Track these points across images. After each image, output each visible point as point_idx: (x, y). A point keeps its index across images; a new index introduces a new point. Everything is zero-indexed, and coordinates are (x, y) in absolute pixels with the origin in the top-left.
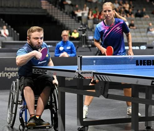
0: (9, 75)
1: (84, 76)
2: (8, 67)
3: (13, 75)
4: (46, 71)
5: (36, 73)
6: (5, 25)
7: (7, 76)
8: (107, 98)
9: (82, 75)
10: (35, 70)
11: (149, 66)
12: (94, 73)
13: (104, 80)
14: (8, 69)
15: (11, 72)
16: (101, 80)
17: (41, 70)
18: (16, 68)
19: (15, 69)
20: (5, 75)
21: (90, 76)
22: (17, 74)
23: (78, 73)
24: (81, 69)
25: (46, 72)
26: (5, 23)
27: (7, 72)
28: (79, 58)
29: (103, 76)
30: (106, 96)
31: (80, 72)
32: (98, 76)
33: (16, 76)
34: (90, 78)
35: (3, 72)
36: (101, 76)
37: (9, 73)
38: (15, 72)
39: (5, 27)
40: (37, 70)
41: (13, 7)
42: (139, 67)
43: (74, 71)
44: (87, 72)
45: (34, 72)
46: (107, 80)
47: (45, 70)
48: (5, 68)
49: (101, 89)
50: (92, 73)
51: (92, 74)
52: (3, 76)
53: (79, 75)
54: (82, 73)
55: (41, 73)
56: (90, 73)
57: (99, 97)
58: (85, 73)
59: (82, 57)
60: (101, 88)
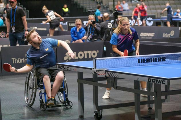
1: (98, 73)
4: (68, 67)
8: (116, 89)
9: (96, 72)
10: (59, 66)
11: (148, 63)
12: (106, 71)
13: (114, 76)
16: (111, 76)
17: (64, 67)
23: (94, 71)
24: (96, 69)
25: (68, 68)
28: (94, 60)
30: (116, 88)
31: (95, 70)
32: (109, 73)
36: (111, 73)
40: (60, 66)
42: (141, 64)
43: (91, 69)
45: (58, 68)
46: (116, 77)
49: (112, 83)
51: (104, 72)
54: (97, 71)
56: (103, 71)
58: (99, 71)
59: (96, 59)
60: (112, 81)
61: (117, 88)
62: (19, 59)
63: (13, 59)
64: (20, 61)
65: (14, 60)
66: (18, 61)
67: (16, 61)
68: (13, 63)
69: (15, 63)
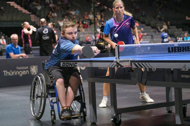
0: (21, 73)
1: (122, 65)
2: (19, 66)
3: (24, 73)
4: (76, 63)
5: (65, 66)
6: (3, 36)
7: (18, 74)
9: (120, 63)
10: (63, 63)
11: (179, 52)
12: (131, 61)
14: (20, 68)
15: (22, 70)
16: (140, 67)
17: (70, 63)
18: (27, 67)
19: (25, 68)
20: (17, 73)
21: (128, 64)
22: (27, 72)
24: (119, 59)
25: (76, 65)
26: (3, 33)
27: (19, 70)
28: (117, 47)
29: (142, 63)
30: (144, 83)
31: (118, 61)
32: (136, 63)
33: (26, 73)
34: (128, 66)
35: (15, 71)
36: (140, 63)
37: (20, 72)
38: (25, 70)
39: (3, 37)
40: (66, 63)
41: (8, 21)
42: (171, 53)
43: (112, 61)
44: (125, 61)
45: (63, 65)
46: (147, 67)
47: (74, 63)
48: (17, 67)
49: (138, 77)
50: (130, 61)
51: (129, 63)
52: (15, 74)
53: (117, 63)
54: (120, 61)
55: (70, 66)
56: (128, 61)
57: (136, 85)
58: (123, 61)
59: (119, 46)
60: (139, 75)
61: (146, 84)
62: (10, 71)
63: (4, 71)
64: (11, 74)
65: (6, 72)
66: (9, 74)
67: (8, 74)
68: (5, 75)
69: (7, 75)
